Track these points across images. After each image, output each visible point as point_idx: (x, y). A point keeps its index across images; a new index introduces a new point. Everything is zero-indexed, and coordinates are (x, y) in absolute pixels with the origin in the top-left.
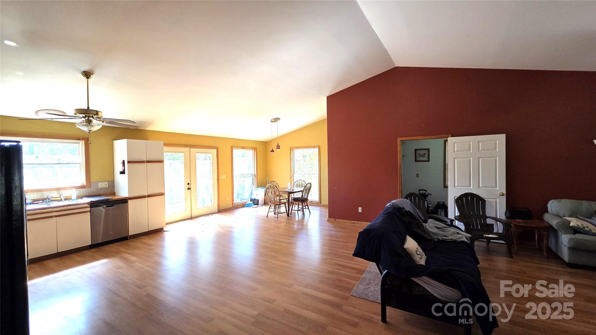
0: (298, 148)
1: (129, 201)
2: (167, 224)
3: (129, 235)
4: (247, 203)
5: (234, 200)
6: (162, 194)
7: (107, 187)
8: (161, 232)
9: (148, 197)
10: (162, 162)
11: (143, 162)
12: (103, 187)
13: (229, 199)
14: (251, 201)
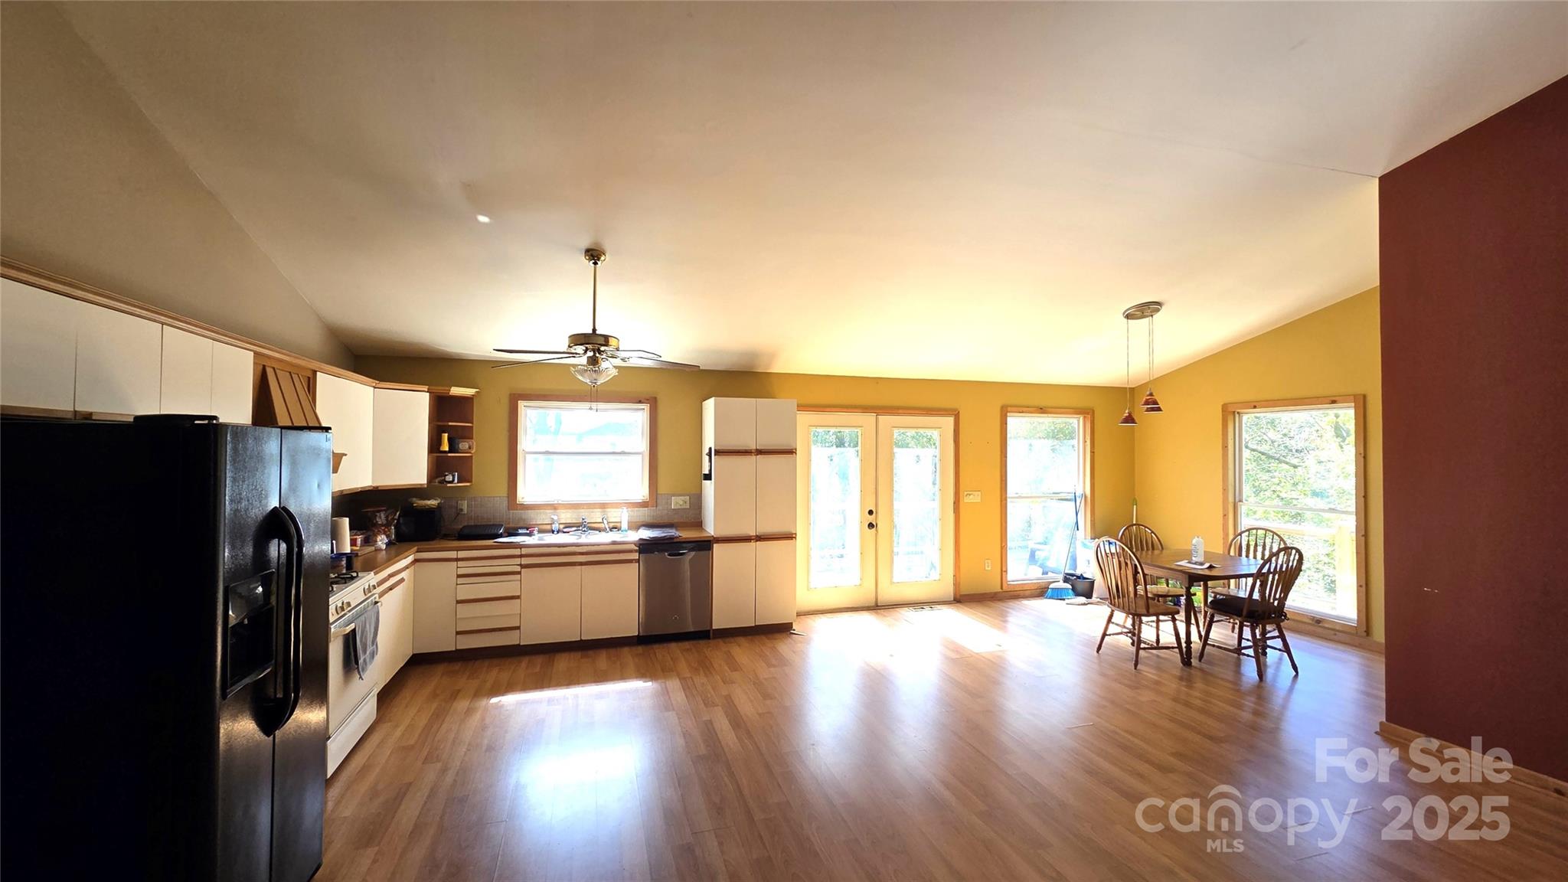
0: (1255, 407)
1: (715, 545)
2: (799, 614)
3: (714, 628)
4: (1051, 586)
5: (1006, 571)
6: (790, 537)
7: (688, 507)
8: (784, 635)
9: (757, 541)
10: (791, 452)
11: (746, 452)
12: (680, 507)
13: (991, 567)
14: (1066, 580)
